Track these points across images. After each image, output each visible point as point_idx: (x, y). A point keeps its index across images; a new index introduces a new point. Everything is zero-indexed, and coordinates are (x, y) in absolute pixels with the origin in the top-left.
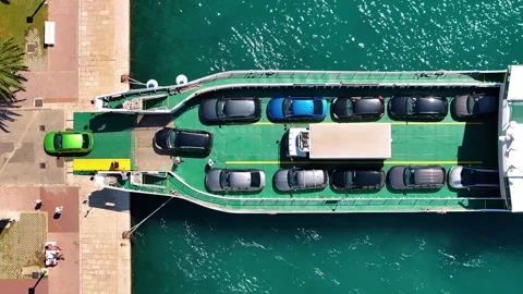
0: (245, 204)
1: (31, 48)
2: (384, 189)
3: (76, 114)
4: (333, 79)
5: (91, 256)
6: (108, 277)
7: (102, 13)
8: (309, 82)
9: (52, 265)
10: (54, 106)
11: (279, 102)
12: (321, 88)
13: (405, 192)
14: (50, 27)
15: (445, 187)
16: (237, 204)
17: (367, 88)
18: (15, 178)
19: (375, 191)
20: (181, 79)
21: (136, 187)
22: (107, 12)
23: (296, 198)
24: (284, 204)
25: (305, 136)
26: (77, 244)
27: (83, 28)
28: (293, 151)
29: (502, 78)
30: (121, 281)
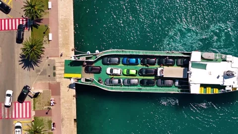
0: (115, 89)
1: (45, 41)
2: (156, 85)
3: (66, 61)
4: (141, 53)
5: (64, 102)
6: (69, 108)
7: (66, 30)
8: (135, 54)
9: (53, 105)
10: (52, 58)
11: (126, 59)
12: (138, 55)
13: (162, 87)
14: (50, 35)
15: (174, 86)
16: (112, 89)
17: (151, 56)
18: (41, 80)
19: (153, 86)
20: (97, 51)
21: (83, 83)
22: (67, 30)
23: (129, 87)
24: (126, 89)
25: (162, 70)
26: (60, 99)
27: (60, 35)
28: (159, 75)
29: (190, 54)
30: (73, 110)
